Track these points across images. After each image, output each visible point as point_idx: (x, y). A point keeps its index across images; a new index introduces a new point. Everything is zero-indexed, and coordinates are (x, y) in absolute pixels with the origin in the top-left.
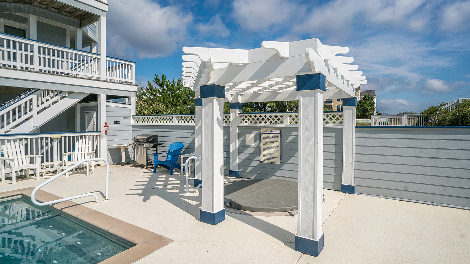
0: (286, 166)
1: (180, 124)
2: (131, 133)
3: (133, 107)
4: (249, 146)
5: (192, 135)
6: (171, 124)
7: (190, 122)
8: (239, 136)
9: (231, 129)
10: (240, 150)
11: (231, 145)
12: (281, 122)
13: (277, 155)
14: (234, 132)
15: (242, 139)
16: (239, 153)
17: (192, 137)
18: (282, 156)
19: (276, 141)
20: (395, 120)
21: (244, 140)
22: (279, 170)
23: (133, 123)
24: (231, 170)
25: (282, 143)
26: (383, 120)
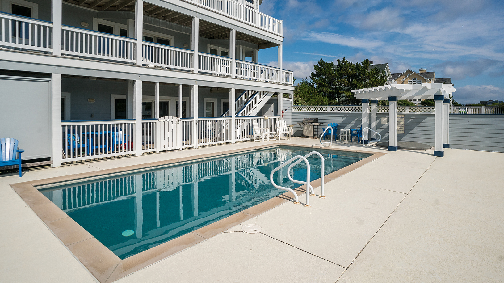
0: (408, 135)
1: (333, 112)
2: (291, 117)
3: (292, 100)
4: (384, 124)
5: (342, 118)
6: (325, 112)
7: (340, 110)
8: (377, 119)
9: (372, 115)
10: (378, 127)
11: (372, 124)
12: (405, 111)
13: (402, 129)
14: (374, 116)
15: (379, 120)
16: (377, 129)
17: (342, 119)
18: (405, 129)
19: (402, 121)
20: (475, 110)
21: (381, 121)
22: (404, 138)
23: (293, 111)
24: (372, 138)
25: (405, 122)
26: (462, 110)
